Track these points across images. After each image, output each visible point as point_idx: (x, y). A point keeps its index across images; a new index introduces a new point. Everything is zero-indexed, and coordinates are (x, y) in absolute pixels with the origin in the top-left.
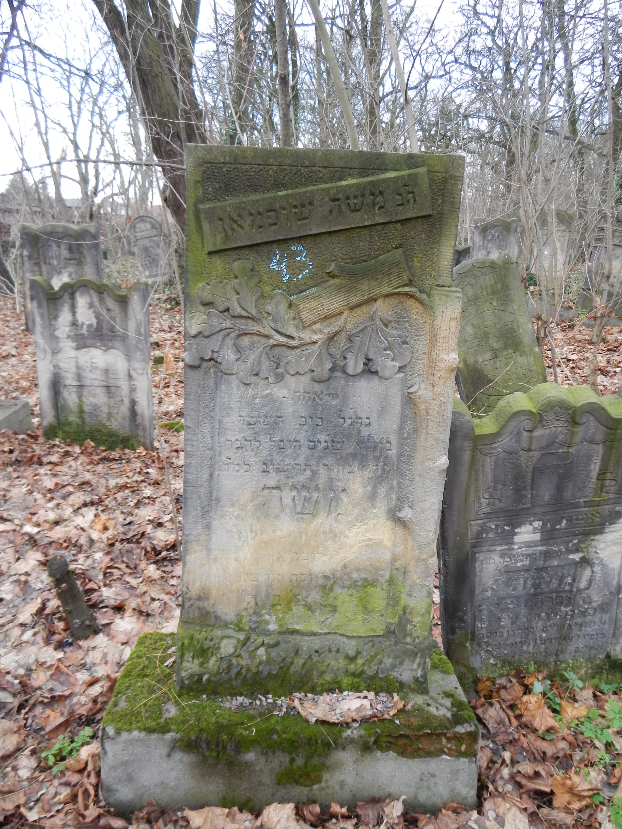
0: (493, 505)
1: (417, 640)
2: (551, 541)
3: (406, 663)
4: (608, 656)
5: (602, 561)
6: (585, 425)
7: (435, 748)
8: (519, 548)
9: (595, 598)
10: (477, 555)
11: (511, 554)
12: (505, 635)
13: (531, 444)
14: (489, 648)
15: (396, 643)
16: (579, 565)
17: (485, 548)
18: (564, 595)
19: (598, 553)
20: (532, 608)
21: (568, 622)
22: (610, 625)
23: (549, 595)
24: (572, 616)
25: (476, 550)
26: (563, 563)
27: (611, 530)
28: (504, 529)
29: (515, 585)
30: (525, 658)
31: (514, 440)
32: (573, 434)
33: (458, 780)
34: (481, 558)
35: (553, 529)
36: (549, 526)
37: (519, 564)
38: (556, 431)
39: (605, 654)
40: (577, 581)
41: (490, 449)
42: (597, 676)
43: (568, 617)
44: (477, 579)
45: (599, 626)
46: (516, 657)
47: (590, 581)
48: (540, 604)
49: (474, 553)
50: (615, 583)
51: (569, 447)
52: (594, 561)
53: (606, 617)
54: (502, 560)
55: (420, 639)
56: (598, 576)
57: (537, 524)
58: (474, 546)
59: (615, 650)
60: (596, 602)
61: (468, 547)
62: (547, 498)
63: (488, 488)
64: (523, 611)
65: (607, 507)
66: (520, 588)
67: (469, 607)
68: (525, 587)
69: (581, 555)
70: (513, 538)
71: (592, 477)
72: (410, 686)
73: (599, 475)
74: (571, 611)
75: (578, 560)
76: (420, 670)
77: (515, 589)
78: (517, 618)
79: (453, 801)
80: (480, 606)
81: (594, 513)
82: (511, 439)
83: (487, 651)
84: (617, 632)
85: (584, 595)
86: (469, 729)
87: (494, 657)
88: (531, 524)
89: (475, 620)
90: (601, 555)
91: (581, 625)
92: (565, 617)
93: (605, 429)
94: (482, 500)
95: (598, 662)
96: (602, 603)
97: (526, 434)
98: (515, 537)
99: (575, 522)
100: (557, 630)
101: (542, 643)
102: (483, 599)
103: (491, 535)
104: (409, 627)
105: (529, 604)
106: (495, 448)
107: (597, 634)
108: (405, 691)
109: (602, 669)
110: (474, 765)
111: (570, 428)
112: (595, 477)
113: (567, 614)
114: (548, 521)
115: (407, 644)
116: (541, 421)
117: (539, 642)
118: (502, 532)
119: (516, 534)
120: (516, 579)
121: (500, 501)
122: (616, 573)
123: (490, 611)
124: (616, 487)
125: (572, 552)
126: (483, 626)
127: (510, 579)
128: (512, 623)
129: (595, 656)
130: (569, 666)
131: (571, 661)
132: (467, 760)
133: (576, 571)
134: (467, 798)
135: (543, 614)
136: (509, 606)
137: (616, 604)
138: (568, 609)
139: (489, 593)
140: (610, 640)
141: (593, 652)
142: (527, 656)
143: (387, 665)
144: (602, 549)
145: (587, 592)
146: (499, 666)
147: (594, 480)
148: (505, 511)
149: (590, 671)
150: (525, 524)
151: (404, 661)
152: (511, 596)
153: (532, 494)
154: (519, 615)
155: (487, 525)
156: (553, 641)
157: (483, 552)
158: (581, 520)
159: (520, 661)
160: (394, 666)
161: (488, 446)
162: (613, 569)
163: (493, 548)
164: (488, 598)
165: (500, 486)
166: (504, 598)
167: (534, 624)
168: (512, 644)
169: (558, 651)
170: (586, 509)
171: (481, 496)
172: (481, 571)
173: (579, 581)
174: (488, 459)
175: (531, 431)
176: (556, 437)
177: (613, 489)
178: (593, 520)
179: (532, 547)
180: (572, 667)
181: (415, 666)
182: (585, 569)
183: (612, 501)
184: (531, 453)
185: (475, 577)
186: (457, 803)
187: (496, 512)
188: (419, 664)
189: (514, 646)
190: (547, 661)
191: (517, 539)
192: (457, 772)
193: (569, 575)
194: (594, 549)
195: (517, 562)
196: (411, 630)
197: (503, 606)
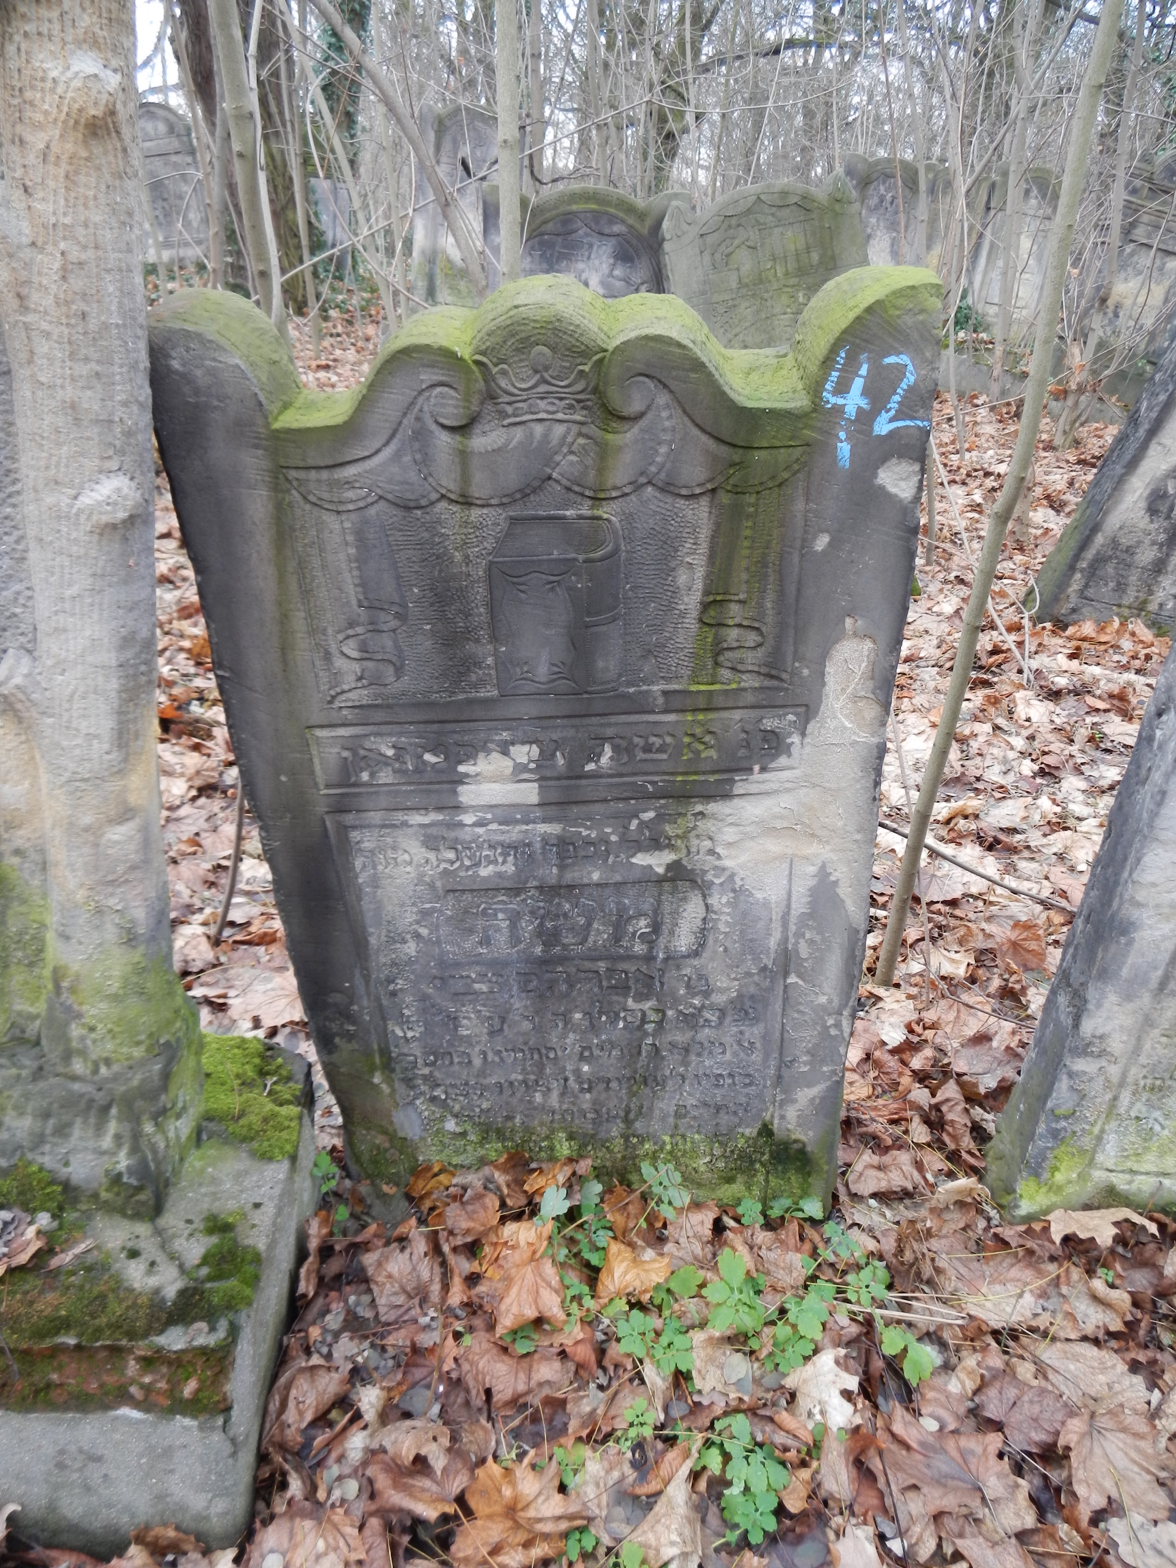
0: (376, 681)
1: (103, 1070)
2: (575, 809)
3: (77, 1132)
4: (766, 1131)
5: (732, 876)
6: (643, 423)
7: (101, 1386)
8: (480, 824)
9: (721, 982)
10: (355, 835)
11: (456, 840)
12: (477, 1062)
13: (465, 477)
14: (439, 1092)
15: (39, 1073)
16: (667, 886)
17: (376, 817)
18: (631, 967)
19: (719, 857)
20: (541, 997)
21: (649, 1041)
22: (767, 1056)
23: (588, 965)
24: (660, 1023)
25: (349, 819)
26: (618, 878)
27: (753, 788)
28: (425, 763)
29: (485, 930)
30: (542, 1124)
31: (407, 459)
32: (603, 452)
33: (172, 1471)
34: (366, 845)
35: (575, 774)
36: (561, 761)
37: (485, 872)
38: (546, 436)
39: (758, 1125)
40: (665, 929)
41: (333, 484)
42: (740, 1179)
43: (650, 1027)
44: (367, 905)
45: (735, 1054)
46: (518, 1120)
47: (703, 934)
48: (564, 987)
49: (344, 830)
50: (773, 942)
51: (596, 500)
52: (709, 877)
53: (754, 1032)
54: (432, 856)
55: (116, 1068)
56: (724, 921)
57: (524, 753)
58: (340, 807)
59: (782, 1117)
60: (722, 991)
61: (321, 809)
62: (543, 671)
63: (351, 625)
64: (519, 1004)
65: (737, 715)
66: (501, 938)
67: (358, 980)
68: (514, 940)
69: (668, 857)
70: (455, 793)
71: (683, 615)
72: (95, 1196)
73: (705, 606)
74: (657, 1011)
75: (660, 870)
76: (123, 1154)
77: (486, 941)
78: (503, 1020)
79: (165, 1525)
80: (390, 980)
81: (698, 731)
82: (397, 456)
83: (433, 1099)
84: (785, 1072)
85: (687, 971)
86: (200, 1341)
87: (456, 1116)
88: (505, 753)
89: (384, 1019)
90: (727, 863)
91: (687, 1050)
92: (640, 1027)
93: (711, 444)
94: (340, 663)
95: (741, 1143)
96: (740, 996)
97: (444, 438)
98: (461, 789)
99: (641, 756)
100: (622, 1056)
101: (582, 1090)
102: (394, 964)
103: (385, 776)
104: (75, 1031)
105: (531, 986)
106: (349, 484)
107: (731, 1075)
108: (83, 1207)
109: (752, 1162)
110: (217, 1437)
111: (592, 430)
112: (694, 614)
113: (644, 1020)
114: (558, 745)
115: (75, 1078)
116: (491, 396)
117: (572, 1082)
118: (417, 771)
119: (462, 779)
120: (484, 913)
121: (399, 671)
122: (776, 915)
123: (424, 998)
124: (760, 652)
125: (639, 846)
126: (410, 1034)
127: (466, 912)
128: (491, 1034)
129: (731, 1130)
130: (662, 1149)
131: (667, 1139)
132: (195, 1423)
133: (659, 902)
134: (207, 1518)
135: (578, 1016)
136: (477, 986)
137: (780, 1002)
138: (647, 1005)
139: (411, 948)
140: (768, 1094)
141: (724, 1119)
142: (547, 1118)
143: (19, 1134)
144: (730, 844)
145: (696, 962)
146: (472, 1137)
147: (691, 622)
148: (417, 705)
149: (721, 1164)
150: (488, 752)
151: (69, 1125)
152: (478, 961)
153: (496, 654)
154: (508, 1012)
155: (367, 745)
156: (614, 1085)
157: (369, 826)
158: (660, 750)
159: (529, 1131)
160: (39, 1140)
161: (325, 475)
162: (766, 904)
163: (400, 816)
164: (410, 962)
165: (388, 621)
166: (457, 965)
167: (554, 1039)
168: (500, 1085)
169: (628, 1112)
170: (672, 717)
171: (333, 648)
172: (375, 882)
173: (672, 933)
174: (332, 522)
175: (463, 429)
176: (549, 461)
177: (752, 659)
178: (697, 753)
179: (517, 822)
180: (671, 1153)
181: (107, 1142)
182: (684, 899)
183: (749, 698)
184: (475, 514)
185: (359, 899)
186: (178, 1528)
187: (389, 706)
188: (118, 1137)
189: (507, 1092)
190: (602, 1135)
191: (467, 794)
192: (168, 1452)
193: (640, 914)
194: (707, 844)
195: (477, 864)
196: (82, 1039)
197: (459, 986)
